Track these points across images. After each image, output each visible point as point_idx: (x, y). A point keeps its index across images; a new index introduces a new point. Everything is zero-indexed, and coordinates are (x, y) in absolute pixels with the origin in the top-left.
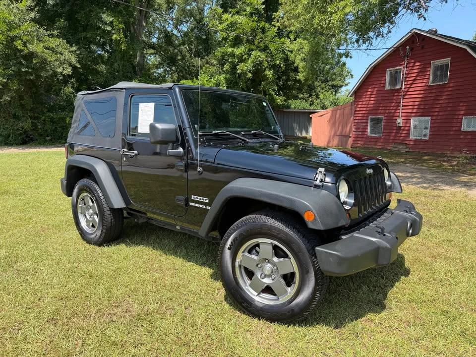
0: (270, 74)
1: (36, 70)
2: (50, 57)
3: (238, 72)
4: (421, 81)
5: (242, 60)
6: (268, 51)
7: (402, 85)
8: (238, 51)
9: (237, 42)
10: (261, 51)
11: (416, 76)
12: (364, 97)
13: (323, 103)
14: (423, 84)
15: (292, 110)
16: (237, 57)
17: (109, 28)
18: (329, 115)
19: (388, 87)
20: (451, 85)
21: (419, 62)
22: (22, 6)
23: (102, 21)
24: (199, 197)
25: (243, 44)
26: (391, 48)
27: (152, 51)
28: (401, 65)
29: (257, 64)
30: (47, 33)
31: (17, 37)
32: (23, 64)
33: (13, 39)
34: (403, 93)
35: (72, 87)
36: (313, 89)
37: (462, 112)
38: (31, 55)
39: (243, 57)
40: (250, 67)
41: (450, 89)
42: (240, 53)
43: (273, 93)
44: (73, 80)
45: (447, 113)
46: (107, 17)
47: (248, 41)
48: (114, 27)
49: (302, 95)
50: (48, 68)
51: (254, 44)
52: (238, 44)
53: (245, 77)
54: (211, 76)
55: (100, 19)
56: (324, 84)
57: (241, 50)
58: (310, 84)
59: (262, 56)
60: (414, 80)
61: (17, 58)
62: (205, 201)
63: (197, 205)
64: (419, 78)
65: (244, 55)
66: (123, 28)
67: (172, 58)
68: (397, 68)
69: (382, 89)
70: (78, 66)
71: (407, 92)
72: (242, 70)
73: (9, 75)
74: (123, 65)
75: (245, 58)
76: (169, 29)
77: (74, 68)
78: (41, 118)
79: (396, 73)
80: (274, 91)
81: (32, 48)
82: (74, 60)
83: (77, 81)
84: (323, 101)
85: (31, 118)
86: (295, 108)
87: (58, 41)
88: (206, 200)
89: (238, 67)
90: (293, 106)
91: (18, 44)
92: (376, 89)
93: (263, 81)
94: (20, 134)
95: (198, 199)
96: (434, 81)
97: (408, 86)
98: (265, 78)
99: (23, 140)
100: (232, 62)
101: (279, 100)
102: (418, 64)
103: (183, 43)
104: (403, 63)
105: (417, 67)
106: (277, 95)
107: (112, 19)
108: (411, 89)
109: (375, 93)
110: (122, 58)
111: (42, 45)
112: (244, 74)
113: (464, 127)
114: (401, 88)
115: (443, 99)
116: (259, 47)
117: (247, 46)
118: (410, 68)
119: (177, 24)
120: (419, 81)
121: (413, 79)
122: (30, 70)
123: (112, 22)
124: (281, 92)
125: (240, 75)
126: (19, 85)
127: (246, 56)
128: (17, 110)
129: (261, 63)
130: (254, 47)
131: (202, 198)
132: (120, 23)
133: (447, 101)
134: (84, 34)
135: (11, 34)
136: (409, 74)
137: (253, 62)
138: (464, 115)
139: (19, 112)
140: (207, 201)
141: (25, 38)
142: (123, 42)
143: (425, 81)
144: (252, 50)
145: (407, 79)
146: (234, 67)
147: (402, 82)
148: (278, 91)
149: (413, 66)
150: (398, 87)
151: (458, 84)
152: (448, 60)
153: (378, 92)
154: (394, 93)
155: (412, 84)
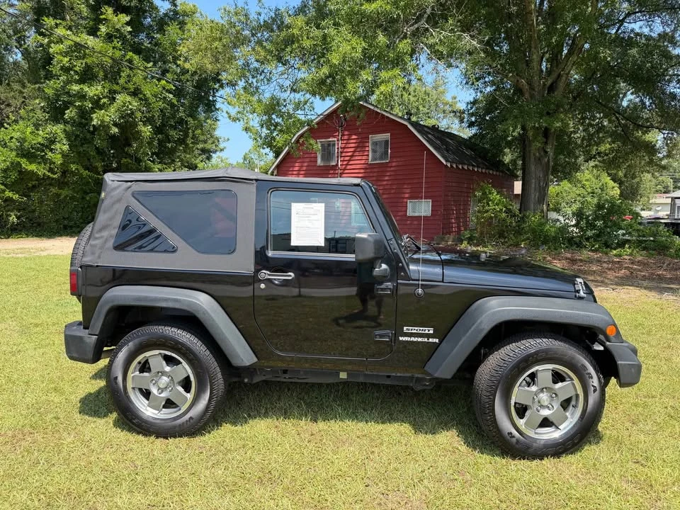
0: (146, 130)
4: (359, 158)
6: (141, 96)
7: (338, 161)
9: (87, 76)
11: (354, 152)
12: (290, 173)
14: (363, 162)
19: (319, 162)
20: (394, 164)
21: (355, 135)
24: (416, 328)
26: (321, 115)
28: (334, 137)
29: (128, 114)
34: (340, 171)
37: (407, 195)
41: (392, 169)
45: (392, 196)
51: (118, 84)
52: (89, 79)
54: (37, 126)
57: (97, 90)
60: (352, 156)
62: (427, 332)
63: (413, 339)
64: (357, 154)
68: (331, 139)
69: (313, 164)
71: (345, 169)
72: (102, 121)
79: (329, 145)
88: (429, 331)
92: (306, 164)
95: (415, 331)
96: (374, 159)
97: (345, 163)
102: (354, 137)
104: (337, 134)
105: (354, 141)
108: (349, 167)
109: (304, 168)
112: (104, 127)
113: (410, 213)
114: (337, 165)
115: (385, 180)
117: (107, 85)
118: (345, 142)
120: (357, 158)
121: (350, 154)
127: (105, 100)
129: (132, 113)
131: (421, 329)
133: (390, 183)
136: (344, 148)
138: (409, 198)
140: (431, 332)
143: (364, 158)
145: (343, 154)
146: (84, 115)
147: (338, 157)
149: (348, 140)
150: (334, 163)
151: (400, 163)
152: (387, 136)
153: (310, 168)
154: (329, 170)
155: (349, 160)
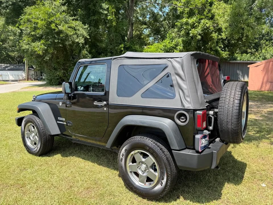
1: (63, 41)
2: (71, 32)
3: (191, 35)
5: (193, 26)
8: (191, 21)
10: (209, 20)
13: (264, 56)
15: (237, 62)
16: (190, 25)
17: (106, 12)
18: (263, 65)
22: (57, 3)
23: (102, 8)
25: (196, 15)
27: (145, 26)
30: (71, 18)
31: (53, 21)
32: (56, 38)
33: (51, 23)
35: (87, 50)
36: (259, 46)
38: (60, 32)
39: (194, 25)
40: (200, 32)
42: (192, 22)
43: (220, 49)
44: (87, 46)
46: (105, 6)
47: (199, 13)
48: (109, 11)
49: (250, 50)
50: (70, 40)
53: (196, 39)
55: (101, 7)
56: (268, 42)
58: (257, 42)
59: (209, 23)
61: (53, 34)
65: (195, 23)
66: (115, 12)
67: (156, 29)
70: (88, 37)
73: (49, 45)
74: (116, 36)
75: (196, 25)
76: (156, 12)
77: (86, 39)
78: (68, 69)
80: (220, 48)
81: (60, 27)
82: (85, 34)
83: (89, 47)
84: (264, 55)
85: (63, 69)
86: (241, 60)
87: (78, 23)
89: (190, 32)
90: (238, 59)
91: (53, 26)
93: (210, 41)
94: (58, 79)
98: (211, 39)
99: (59, 82)
100: (186, 28)
101: (224, 55)
103: (165, 20)
106: (223, 51)
107: (108, 6)
110: (116, 31)
111: (67, 25)
116: (208, 17)
119: (162, 8)
122: (60, 41)
123: (108, 8)
124: (226, 48)
125: (192, 38)
126: (54, 50)
128: (55, 65)
130: (204, 17)
132: (113, 8)
134: (93, 18)
135: (49, 20)
137: (202, 28)
139: (56, 66)
141: (57, 22)
142: (114, 21)
144: (202, 19)
148: (224, 48)
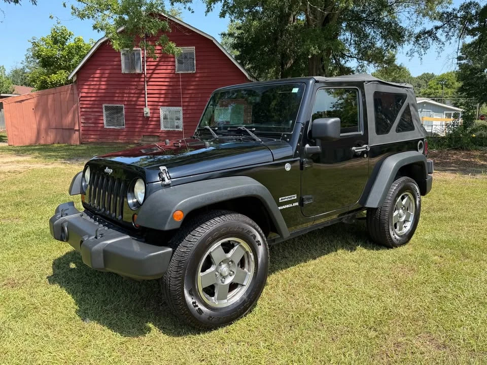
4: (165, 67)
7: (144, 70)
11: (159, 61)
12: (91, 79)
14: (169, 71)
18: (35, 101)
19: (124, 70)
20: (200, 75)
28: (139, 47)
34: (145, 79)
41: (198, 79)
45: (197, 104)
60: (157, 66)
64: (162, 63)
68: (134, 49)
69: (117, 71)
71: (151, 78)
79: (134, 54)
92: (107, 72)
96: (180, 69)
97: (151, 71)
102: (159, 48)
105: (159, 52)
108: (154, 76)
109: (106, 75)
114: (143, 73)
115: (191, 89)
120: (162, 68)
121: (155, 63)
133: (194, 92)
136: (149, 58)
143: (170, 67)
145: (148, 64)
147: (143, 66)
150: (139, 71)
151: (205, 75)
152: (192, 49)
153: (112, 76)
154: (134, 78)
155: (154, 70)
